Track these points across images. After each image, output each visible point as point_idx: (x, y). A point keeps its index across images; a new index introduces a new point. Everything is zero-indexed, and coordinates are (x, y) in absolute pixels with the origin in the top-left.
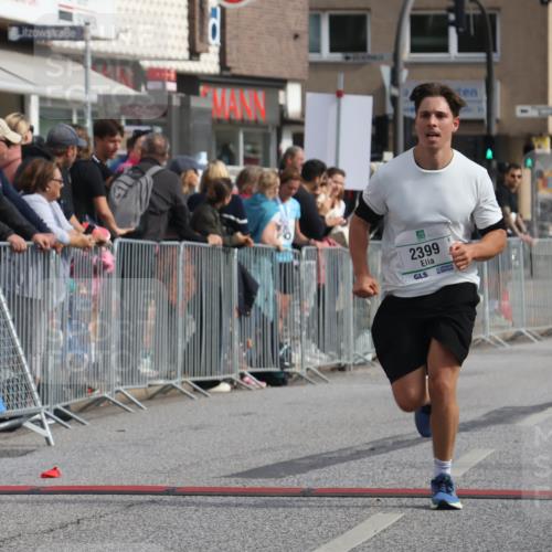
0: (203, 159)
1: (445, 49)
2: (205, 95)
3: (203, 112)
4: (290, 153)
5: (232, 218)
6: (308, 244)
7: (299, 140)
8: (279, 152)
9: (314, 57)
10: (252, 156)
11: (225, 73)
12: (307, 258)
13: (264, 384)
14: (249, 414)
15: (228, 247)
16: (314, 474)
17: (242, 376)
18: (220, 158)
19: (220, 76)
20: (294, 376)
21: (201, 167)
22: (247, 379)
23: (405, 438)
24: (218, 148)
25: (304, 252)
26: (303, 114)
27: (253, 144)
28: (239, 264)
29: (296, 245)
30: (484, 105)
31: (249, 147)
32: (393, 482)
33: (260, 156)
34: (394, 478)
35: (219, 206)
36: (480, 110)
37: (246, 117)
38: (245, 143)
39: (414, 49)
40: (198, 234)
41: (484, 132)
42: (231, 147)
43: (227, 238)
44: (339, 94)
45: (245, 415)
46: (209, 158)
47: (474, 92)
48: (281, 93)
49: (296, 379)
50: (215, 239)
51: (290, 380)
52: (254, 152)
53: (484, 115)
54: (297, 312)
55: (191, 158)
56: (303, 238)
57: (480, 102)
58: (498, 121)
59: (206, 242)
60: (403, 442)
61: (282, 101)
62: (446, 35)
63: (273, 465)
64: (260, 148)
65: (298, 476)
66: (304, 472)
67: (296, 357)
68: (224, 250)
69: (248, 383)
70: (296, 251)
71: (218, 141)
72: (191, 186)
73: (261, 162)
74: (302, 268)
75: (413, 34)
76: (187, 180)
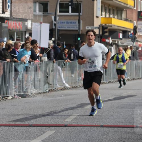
0: (5, 39)
1: (68, 12)
2: (6, 23)
3: (6, 27)
4: (28, 38)
5: (13, 55)
6: (32, 61)
7: (30, 34)
8: (25, 38)
9: (35, 13)
10: (18, 38)
11: (11, 17)
12: (32, 65)
13: (20, 98)
14: (16, 105)
15: (11, 62)
16: (33, 121)
17: (15, 95)
18: (10, 39)
19: (10, 18)
20: (28, 95)
21: (5, 41)
22: (16, 96)
23: (56, 111)
24: (9, 36)
25: (31, 63)
26: (32, 28)
27: (19, 35)
28: (14, 66)
29: (30, 62)
30: (78, 26)
31: (17, 36)
32: (53, 123)
33: (20, 38)
34: (53, 122)
35: (9, 51)
36: (77, 27)
37: (17, 29)
38: (17, 35)
39: (60, 12)
40: (4, 59)
41: (78, 33)
42: (13, 36)
43: (12, 60)
44: (41, 23)
45: (15, 105)
46: (7, 39)
47: (75, 23)
48: (26, 23)
49: (29, 96)
50: (8, 60)
51: (27, 96)
52: (19, 37)
53: (78, 29)
54: (29, 79)
55: (2, 39)
56: (31, 60)
57: (77, 25)
58: (81, 30)
59: (6, 61)
60: (56, 112)
61: (26, 25)
62: (68, 8)
63: (22, 118)
64: (20, 36)
65: (29, 121)
66: (30, 120)
67: (29, 91)
68: (11, 63)
69: (16, 97)
70: (30, 63)
71: (9, 35)
72: (2, 46)
73: (21, 40)
74: (31, 68)
75: (60, 8)
76: (1, 45)
